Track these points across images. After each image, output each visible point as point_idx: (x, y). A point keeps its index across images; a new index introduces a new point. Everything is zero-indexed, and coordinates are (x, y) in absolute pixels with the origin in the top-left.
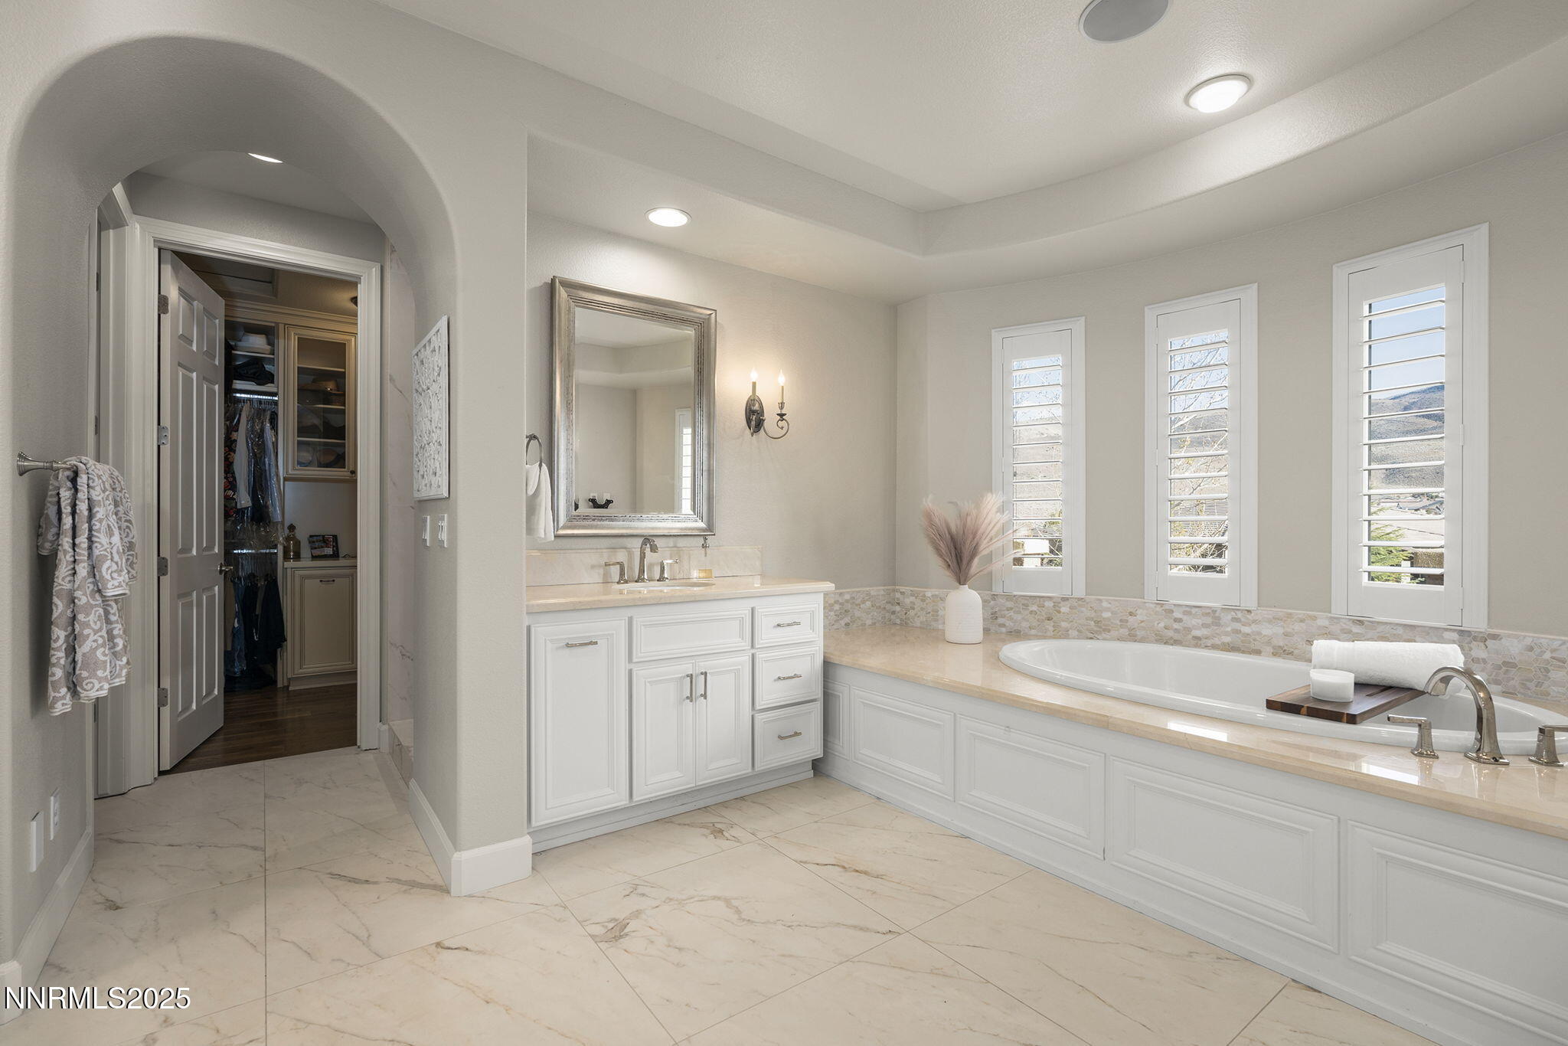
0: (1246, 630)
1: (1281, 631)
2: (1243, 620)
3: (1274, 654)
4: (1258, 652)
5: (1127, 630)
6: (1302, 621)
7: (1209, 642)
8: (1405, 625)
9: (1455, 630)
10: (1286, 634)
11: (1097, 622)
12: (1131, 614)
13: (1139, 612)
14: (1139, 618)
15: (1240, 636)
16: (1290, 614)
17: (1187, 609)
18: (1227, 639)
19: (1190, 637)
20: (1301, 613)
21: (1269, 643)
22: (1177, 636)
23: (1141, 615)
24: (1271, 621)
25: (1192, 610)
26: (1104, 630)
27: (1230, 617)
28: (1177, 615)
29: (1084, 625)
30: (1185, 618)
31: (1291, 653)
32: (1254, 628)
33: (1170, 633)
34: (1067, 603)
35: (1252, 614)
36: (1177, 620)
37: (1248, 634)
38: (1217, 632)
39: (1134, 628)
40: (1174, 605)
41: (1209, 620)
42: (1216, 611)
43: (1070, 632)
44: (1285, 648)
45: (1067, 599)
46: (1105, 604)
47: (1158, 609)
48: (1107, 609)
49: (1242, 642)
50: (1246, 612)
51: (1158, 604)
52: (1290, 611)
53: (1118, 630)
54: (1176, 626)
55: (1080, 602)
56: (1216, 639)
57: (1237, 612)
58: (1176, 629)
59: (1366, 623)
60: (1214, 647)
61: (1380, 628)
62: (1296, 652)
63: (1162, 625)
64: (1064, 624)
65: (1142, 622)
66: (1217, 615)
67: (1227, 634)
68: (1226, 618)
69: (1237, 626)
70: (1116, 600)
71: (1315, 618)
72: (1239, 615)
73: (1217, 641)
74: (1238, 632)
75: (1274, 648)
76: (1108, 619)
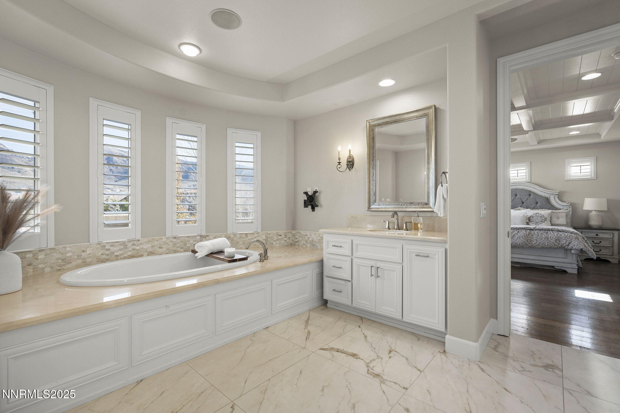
0: (138, 248)
1: (150, 245)
2: (136, 244)
3: (148, 255)
4: (142, 256)
5: (81, 260)
6: (158, 240)
7: (122, 257)
8: (187, 236)
9: (199, 236)
10: (152, 247)
11: (63, 260)
12: (83, 251)
13: (88, 250)
14: (88, 252)
15: (135, 251)
16: (153, 239)
17: (112, 244)
18: (130, 253)
19: (114, 256)
20: (157, 238)
21: (146, 251)
22: (107, 257)
23: (89, 251)
24: (147, 243)
25: (115, 244)
26: (67, 263)
27: (131, 244)
28: (107, 247)
29: (55, 263)
30: (111, 248)
31: (154, 253)
32: (141, 246)
33: (104, 256)
34: (42, 253)
35: (140, 241)
36: (107, 250)
37: (138, 250)
38: (126, 251)
39: (85, 259)
40: (106, 243)
41: (122, 247)
42: (125, 242)
43: (45, 269)
44: (152, 252)
45: (43, 250)
46: (68, 249)
47: (97, 246)
48: (70, 251)
49: (136, 253)
50: (137, 241)
51: (98, 244)
52: (153, 238)
53: (76, 261)
54: (107, 252)
55: (52, 251)
56: (125, 254)
57: (134, 241)
58: (107, 254)
59: (177, 238)
60: (125, 258)
61: (181, 239)
62: (156, 252)
63: (100, 253)
64: (41, 266)
65: (90, 254)
66: (126, 244)
67: (130, 251)
68: (130, 245)
69: (134, 247)
70: (75, 246)
71: (161, 239)
72: (135, 242)
73: (126, 255)
74: (134, 249)
75: (148, 253)
76: (71, 257)
